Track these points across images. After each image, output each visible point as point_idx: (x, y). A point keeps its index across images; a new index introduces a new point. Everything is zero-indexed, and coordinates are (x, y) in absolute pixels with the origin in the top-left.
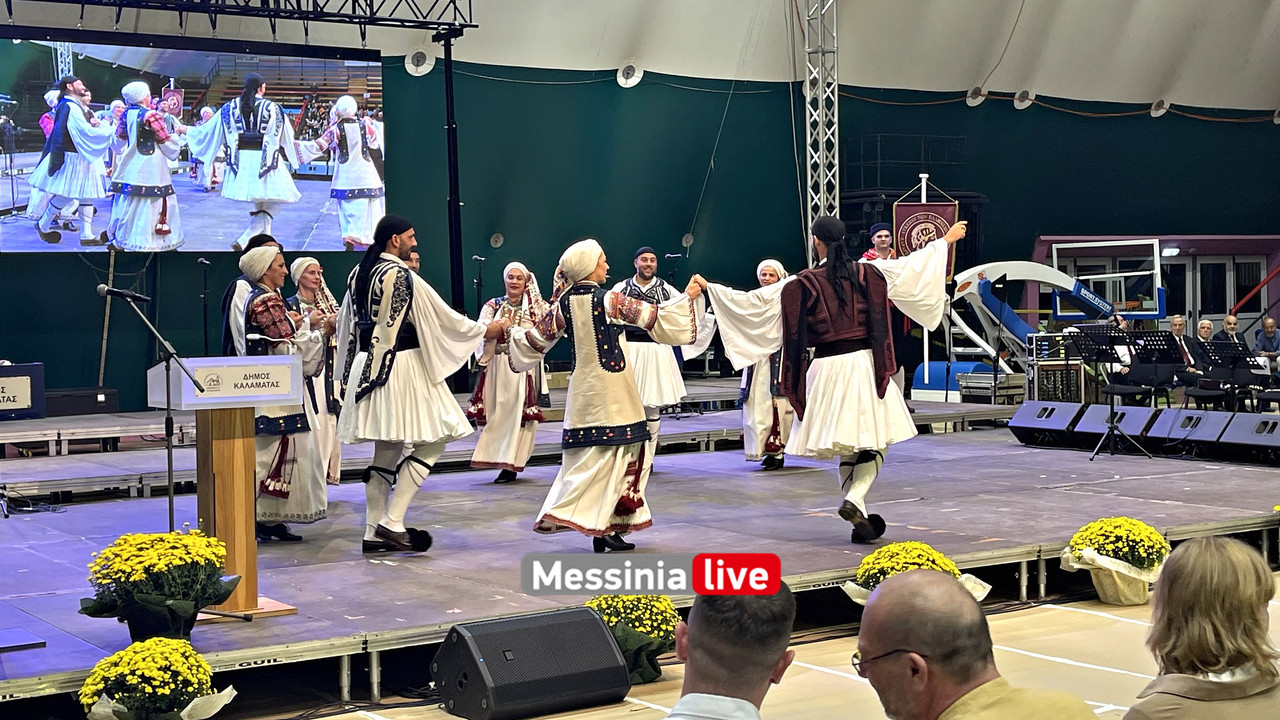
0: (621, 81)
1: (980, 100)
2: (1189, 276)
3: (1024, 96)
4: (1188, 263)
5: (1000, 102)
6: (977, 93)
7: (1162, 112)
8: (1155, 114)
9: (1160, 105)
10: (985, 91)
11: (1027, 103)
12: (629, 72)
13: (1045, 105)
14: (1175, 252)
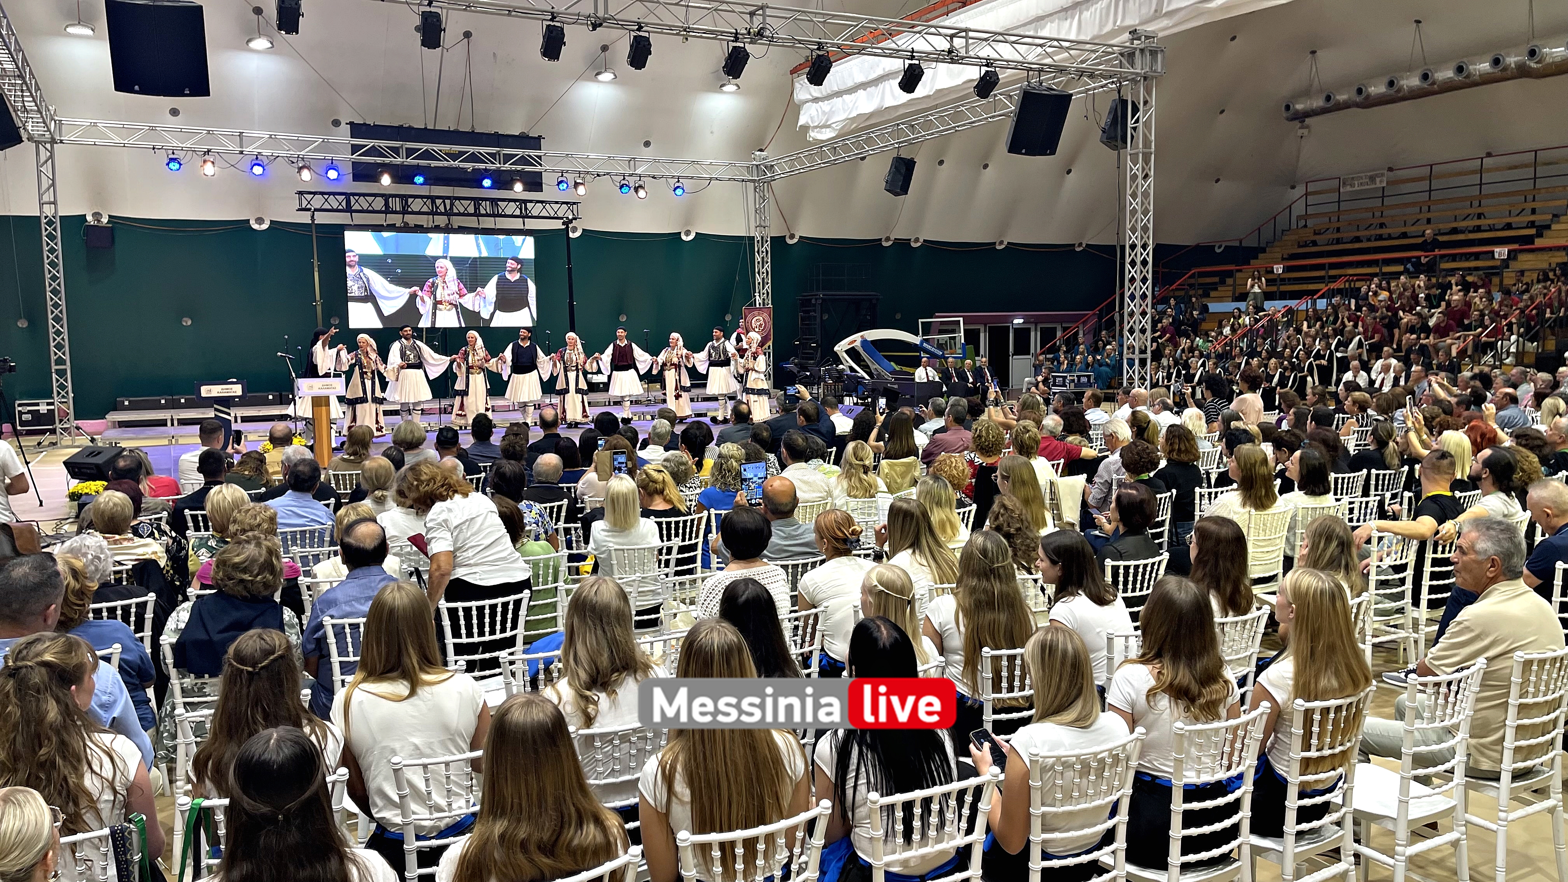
0: (684, 237)
1: (890, 243)
2: (1032, 334)
3: (917, 240)
4: (1033, 327)
5: (902, 245)
6: (888, 239)
7: (1003, 247)
8: (999, 247)
9: (1001, 243)
10: (892, 238)
11: (919, 244)
12: (688, 233)
13: (930, 246)
14: (1021, 321)
